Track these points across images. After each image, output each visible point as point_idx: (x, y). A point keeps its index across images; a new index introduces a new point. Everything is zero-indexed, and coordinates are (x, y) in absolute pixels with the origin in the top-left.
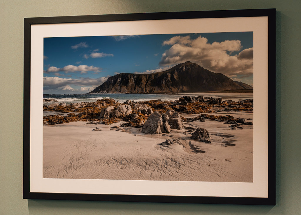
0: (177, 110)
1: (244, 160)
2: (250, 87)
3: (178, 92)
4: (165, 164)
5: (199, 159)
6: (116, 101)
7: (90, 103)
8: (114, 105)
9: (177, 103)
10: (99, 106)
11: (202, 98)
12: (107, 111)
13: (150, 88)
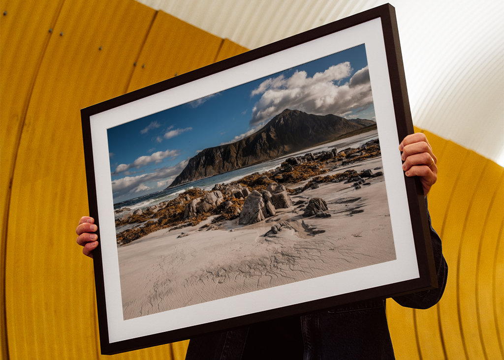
0: (281, 181)
1: (379, 229)
2: (371, 123)
3: (279, 154)
4: (274, 262)
5: (318, 244)
6: (202, 190)
7: (171, 201)
8: (200, 196)
9: (279, 171)
10: (182, 203)
11: (311, 155)
12: (192, 207)
13: (242, 160)
